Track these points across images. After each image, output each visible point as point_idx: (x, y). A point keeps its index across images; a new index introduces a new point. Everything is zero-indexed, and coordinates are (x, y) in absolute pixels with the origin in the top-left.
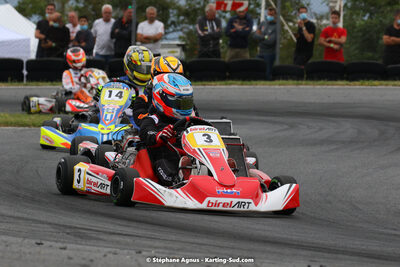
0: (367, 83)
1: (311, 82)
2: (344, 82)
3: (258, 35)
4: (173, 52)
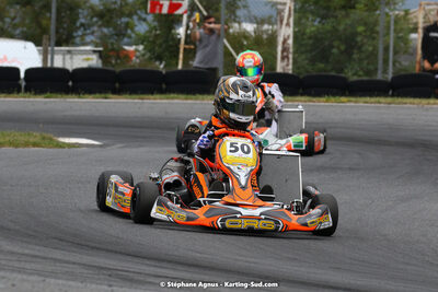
0: (332, 99)
4: (88, 60)
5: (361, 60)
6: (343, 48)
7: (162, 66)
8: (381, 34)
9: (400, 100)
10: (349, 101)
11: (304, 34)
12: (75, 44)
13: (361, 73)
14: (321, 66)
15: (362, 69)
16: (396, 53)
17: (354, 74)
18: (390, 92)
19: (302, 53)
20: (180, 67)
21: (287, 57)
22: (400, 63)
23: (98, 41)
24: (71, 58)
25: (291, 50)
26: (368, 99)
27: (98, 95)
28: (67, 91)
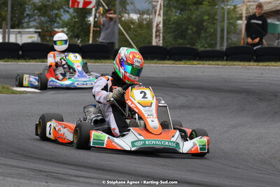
0: (189, 63)
4: (32, 37)
5: (206, 38)
6: (194, 29)
7: (79, 41)
8: (219, 21)
9: (231, 63)
10: (200, 64)
11: (169, 21)
12: (23, 28)
13: (206, 46)
14: (181, 41)
15: (207, 43)
16: (228, 33)
17: (201, 47)
18: (225, 58)
19: (169, 33)
20: (91, 42)
21: (159, 35)
22: (231, 39)
23: (38, 25)
24: (21, 36)
25: (161, 31)
26: (211, 62)
27: (38, 60)
28: (19, 58)
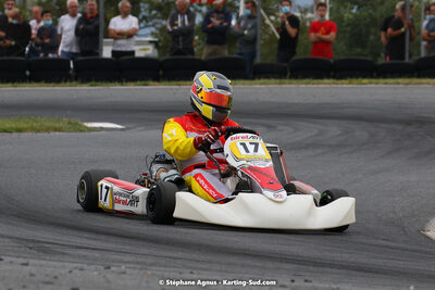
1: (295, 81)
2: (331, 81)
3: (237, 30)
10: (371, 83)
